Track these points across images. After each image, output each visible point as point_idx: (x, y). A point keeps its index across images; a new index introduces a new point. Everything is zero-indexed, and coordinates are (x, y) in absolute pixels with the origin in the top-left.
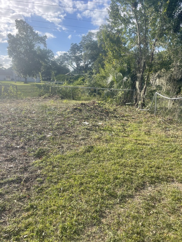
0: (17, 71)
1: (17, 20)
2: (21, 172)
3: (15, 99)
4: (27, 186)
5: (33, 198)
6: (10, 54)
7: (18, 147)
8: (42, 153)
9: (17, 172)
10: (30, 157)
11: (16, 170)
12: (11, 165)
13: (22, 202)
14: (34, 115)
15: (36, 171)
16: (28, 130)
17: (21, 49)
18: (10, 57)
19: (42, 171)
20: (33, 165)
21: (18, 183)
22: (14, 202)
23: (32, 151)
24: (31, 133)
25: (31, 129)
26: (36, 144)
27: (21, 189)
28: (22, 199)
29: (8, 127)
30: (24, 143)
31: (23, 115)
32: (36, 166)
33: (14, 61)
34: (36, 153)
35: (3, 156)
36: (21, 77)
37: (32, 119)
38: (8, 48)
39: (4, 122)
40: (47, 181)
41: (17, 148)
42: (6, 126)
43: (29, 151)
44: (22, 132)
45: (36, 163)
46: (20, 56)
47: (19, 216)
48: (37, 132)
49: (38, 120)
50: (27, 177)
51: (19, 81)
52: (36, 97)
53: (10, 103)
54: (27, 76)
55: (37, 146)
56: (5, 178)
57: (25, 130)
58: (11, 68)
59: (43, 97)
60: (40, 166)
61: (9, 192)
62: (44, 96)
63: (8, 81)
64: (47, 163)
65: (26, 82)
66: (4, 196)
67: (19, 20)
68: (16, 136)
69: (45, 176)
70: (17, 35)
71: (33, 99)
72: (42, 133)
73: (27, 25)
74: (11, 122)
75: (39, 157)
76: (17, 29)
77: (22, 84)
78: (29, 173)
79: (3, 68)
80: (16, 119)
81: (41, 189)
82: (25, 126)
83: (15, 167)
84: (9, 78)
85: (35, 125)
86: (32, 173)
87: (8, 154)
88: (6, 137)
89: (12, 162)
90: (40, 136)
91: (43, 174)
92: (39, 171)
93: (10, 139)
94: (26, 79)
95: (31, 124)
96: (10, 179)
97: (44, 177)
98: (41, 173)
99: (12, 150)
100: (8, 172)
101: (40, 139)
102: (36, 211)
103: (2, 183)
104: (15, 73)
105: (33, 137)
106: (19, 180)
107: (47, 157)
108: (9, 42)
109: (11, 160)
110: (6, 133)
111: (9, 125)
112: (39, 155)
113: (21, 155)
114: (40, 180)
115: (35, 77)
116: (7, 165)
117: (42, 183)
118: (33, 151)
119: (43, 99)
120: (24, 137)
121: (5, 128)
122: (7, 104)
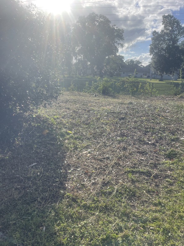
0: (155, 68)
1: (164, 15)
2: (151, 167)
3: (149, 96)
4: (156, 182)
5: (161, 195)
6: (152, 51)
7: (150, 142)
8: (174, 155)
9: (147, 166)
10: (160, 155)
11: (147, 164)
12: (142, 157)
13: (150, 194)
14: (168, 114)
15: (166, 171)
16: (160, 128)
17: (163, 45)
18: (150, 55)
19: (172, 173)
20: (163, 164)
21: (147, 176)
22: (144, 192)
23: (162, 150)
24: (164, 131)
25: (164, 128)
26: (167, 144)
27: (150, 182)
28: (151, 192)
29: (142, 122)
30: (156, 140)
31: (157, 113)
32: (166, 166)
33: (154, 58)
34: (167, 153)
35: (136, 148)
36: (158, 74)
37: (165, 118)
38: (150, 46)
39: (138, 117)
40: (177, 185)
41: (148, 144)
42: (140, 121)
43: (160, 149)
44: (154, 129)
45: (167, 163)
46: (161, 52)
47: (147, 207)
48: (170, 132)
49: (172, 120)
50: (156, 173)
51: (154, 78)
52: (171, 96)
53: (145, 99)
54: (164, 73)
55: (168, 147)
56: (137, 168)
57: (158, 127)
58: (149, 66)
59: (179, 96)
60: (170, 167)
61: (139, 181)
62: (181, 95)
63: (144, 78)
64: (178, 167)
65: (161, 80)
66: (135, 183)
67: (166, 15)
68: (148, 132)
69: (176, 180)
70: (162, 31)
71: (167, 97)
72: (175, 134)
73: (175, 19)
74: (144, 118)
75: (170, 158)
76: (163, 24)
77: (157, 81)
78: (159, 170)
79: (141, 65)
80: (149, 115)
81: (170, 191)
82: (157, 123)
83: (146, 160)
84: (146, 75)
85: (168, 124)
86: (161, 171)
87: (140, 147)
88: (140, 131)
89: (143, 155)
90: (173, 137)
91: (173, 177)
92: (169, 172)
93: (143, 133)
94: (162, 76)
95: (164, 122)
96: (141, 170)
97: (173, 180)
98: (171, 174)
99: (144, 144)
100: (140, 163)
101: (173, 140)
102: (163, 209)
103: (134, 171)
104: (152, 70)
105: (165, 136)
106: (149, 173)
107: (178, 160)
108: (153, 39)
109: (143, 153)
110: (139, 127)
111: (143, 121)
112: (170, 156)
113: (152, 151)
114: (169, 181)
115: (172, 74)
116: (139, 157)
117: (171, 184)
118: (164, 150)
119: (179, 98)
120: (156, 134)
121: (139, 122)
122: (142, 100)
